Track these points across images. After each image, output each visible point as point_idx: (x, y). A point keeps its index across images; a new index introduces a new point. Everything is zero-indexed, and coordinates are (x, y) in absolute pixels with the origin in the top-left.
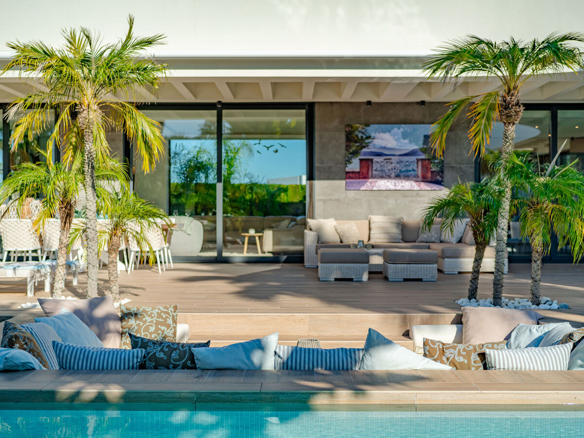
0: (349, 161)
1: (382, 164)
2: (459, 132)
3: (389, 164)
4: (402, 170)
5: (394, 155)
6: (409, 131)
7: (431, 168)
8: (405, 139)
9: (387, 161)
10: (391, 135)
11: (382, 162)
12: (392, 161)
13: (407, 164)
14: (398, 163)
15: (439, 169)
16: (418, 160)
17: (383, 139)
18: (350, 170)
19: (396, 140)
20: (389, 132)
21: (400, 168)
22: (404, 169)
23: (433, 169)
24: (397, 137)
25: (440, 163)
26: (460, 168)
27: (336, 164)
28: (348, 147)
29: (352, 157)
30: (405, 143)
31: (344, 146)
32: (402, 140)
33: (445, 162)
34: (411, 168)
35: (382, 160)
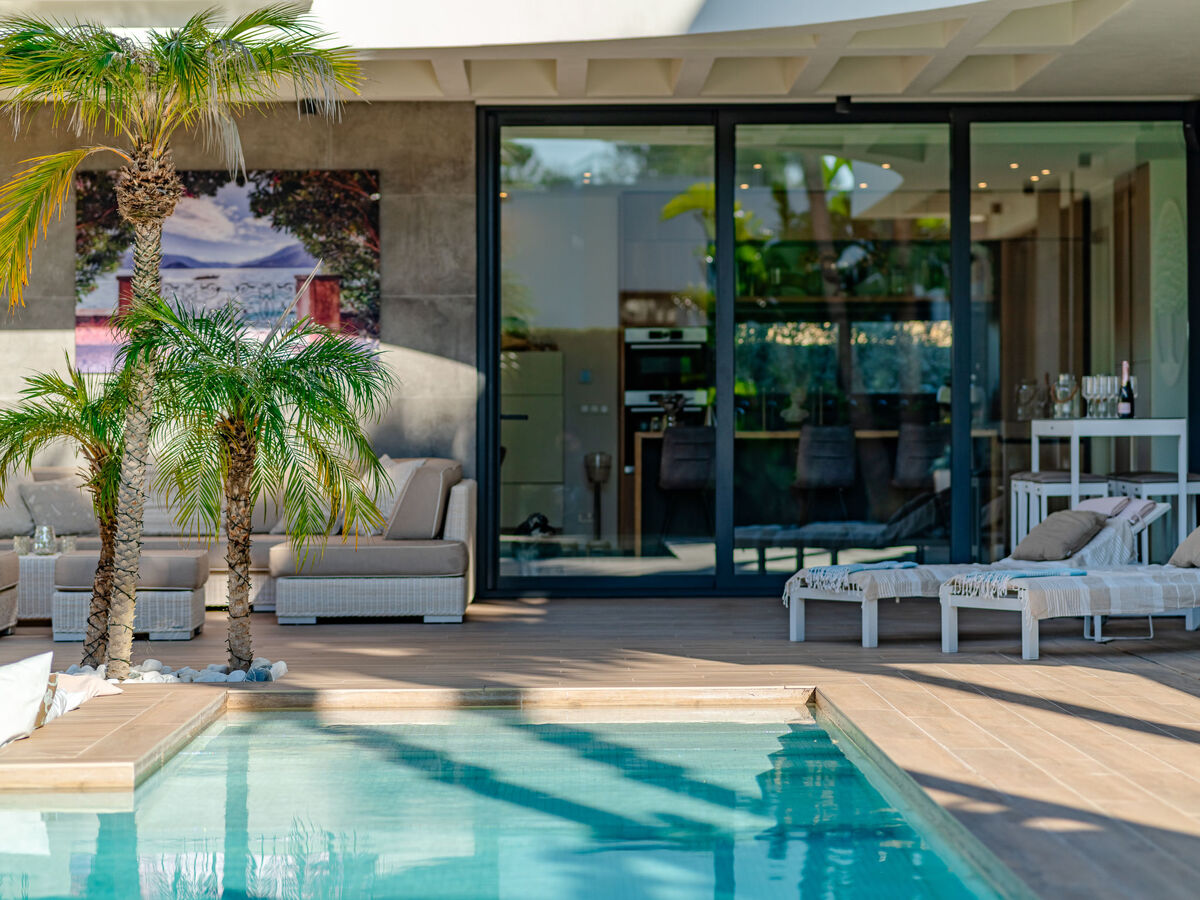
0: (85, 283)
1: (189, 291)
2: (430, 194)
3: (211, 293)
4: (250, 311)
5: (225, 265)
6: (271, 190)
7: (341, 305)
8: (259, 215)
9: (205, 282)
10: (217, 203)
11: (189, 286)
12: (218, 283)
13: (267, 291)
14: (237, 288)
15: (364, 308)
16: (300, 280)
17: (192, 217)
18: (90, 313)
19: (231, 219)
20: (212, 193)
21: (246, 305)
22: (256, 308)
23: (348, 309)
24: (235, 208)
25: (368, 289)
26: (432, 304)
27: (47, 293)
28: (82, 241)
29: (93, 272)
30: (258, 228)
31: (70, 238)
32: (250, 220)
33: (384, 286)
34: (277, 306)
35: (189, 280)
